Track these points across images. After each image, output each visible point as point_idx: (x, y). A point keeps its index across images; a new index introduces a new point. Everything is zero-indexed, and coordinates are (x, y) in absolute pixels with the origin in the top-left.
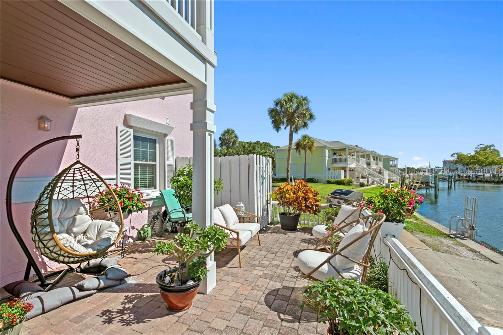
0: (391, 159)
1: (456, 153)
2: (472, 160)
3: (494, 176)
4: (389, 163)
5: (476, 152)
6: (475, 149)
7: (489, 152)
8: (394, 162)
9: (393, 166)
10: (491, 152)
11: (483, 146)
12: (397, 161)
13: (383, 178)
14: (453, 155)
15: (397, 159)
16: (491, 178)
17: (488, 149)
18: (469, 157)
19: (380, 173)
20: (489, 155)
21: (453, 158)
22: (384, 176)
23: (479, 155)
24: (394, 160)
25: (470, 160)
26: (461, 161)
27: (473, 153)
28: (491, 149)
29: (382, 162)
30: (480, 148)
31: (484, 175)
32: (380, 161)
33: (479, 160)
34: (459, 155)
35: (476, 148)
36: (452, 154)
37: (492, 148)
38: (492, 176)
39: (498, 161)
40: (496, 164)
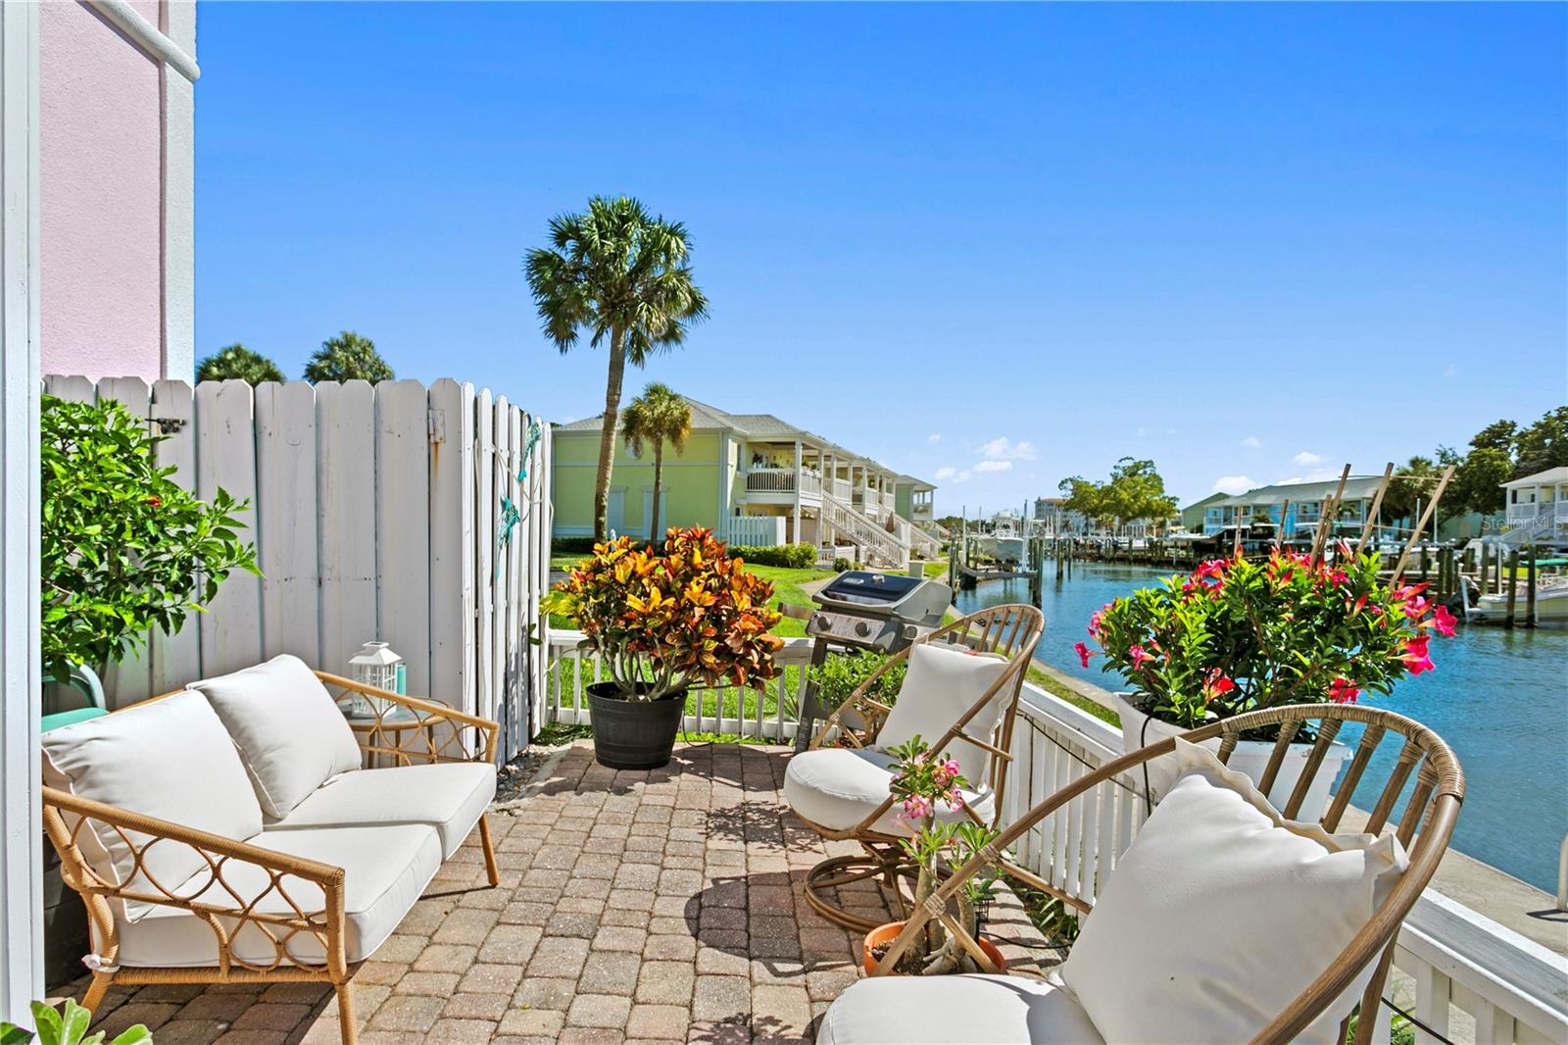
0: (916, 488)
1: (1071, 480)
2: (1104, 502)
3: (1153, 546)
4: (910, 499)
5: (1115, 476)
6: (1114, 471)
7: (1141, 479)
8: (924, 495)
9: (921, 508)
10: (1146, 481)
11: (1130, 463)
12: (932, 493)
13: (900, 546)
14: (1065, 485)
15: (931, 488)
16: (1144, 551)
17: (1140, 472)
18: (1099, 492)
19: (890, 528)
20: (1142, 488)
21: (1064, 492)
22: (900, 538)
23: (1121, 487)
24: (924, 492)
25: (1101, 501)
26: (1080, 502)
27: (1109, 482)
28: (1145, 473)
29: (893, 496)
30: (1124, 470)
31: (1131, 543)
32: (889, 490)
33: (1120, 502)
34: (1079, 487)
35: (1115, 467)
36: (1063, 482)
37: (1148, 470)
38: (1147, 545)
39: (1158, 505)
40: (1154, 514)
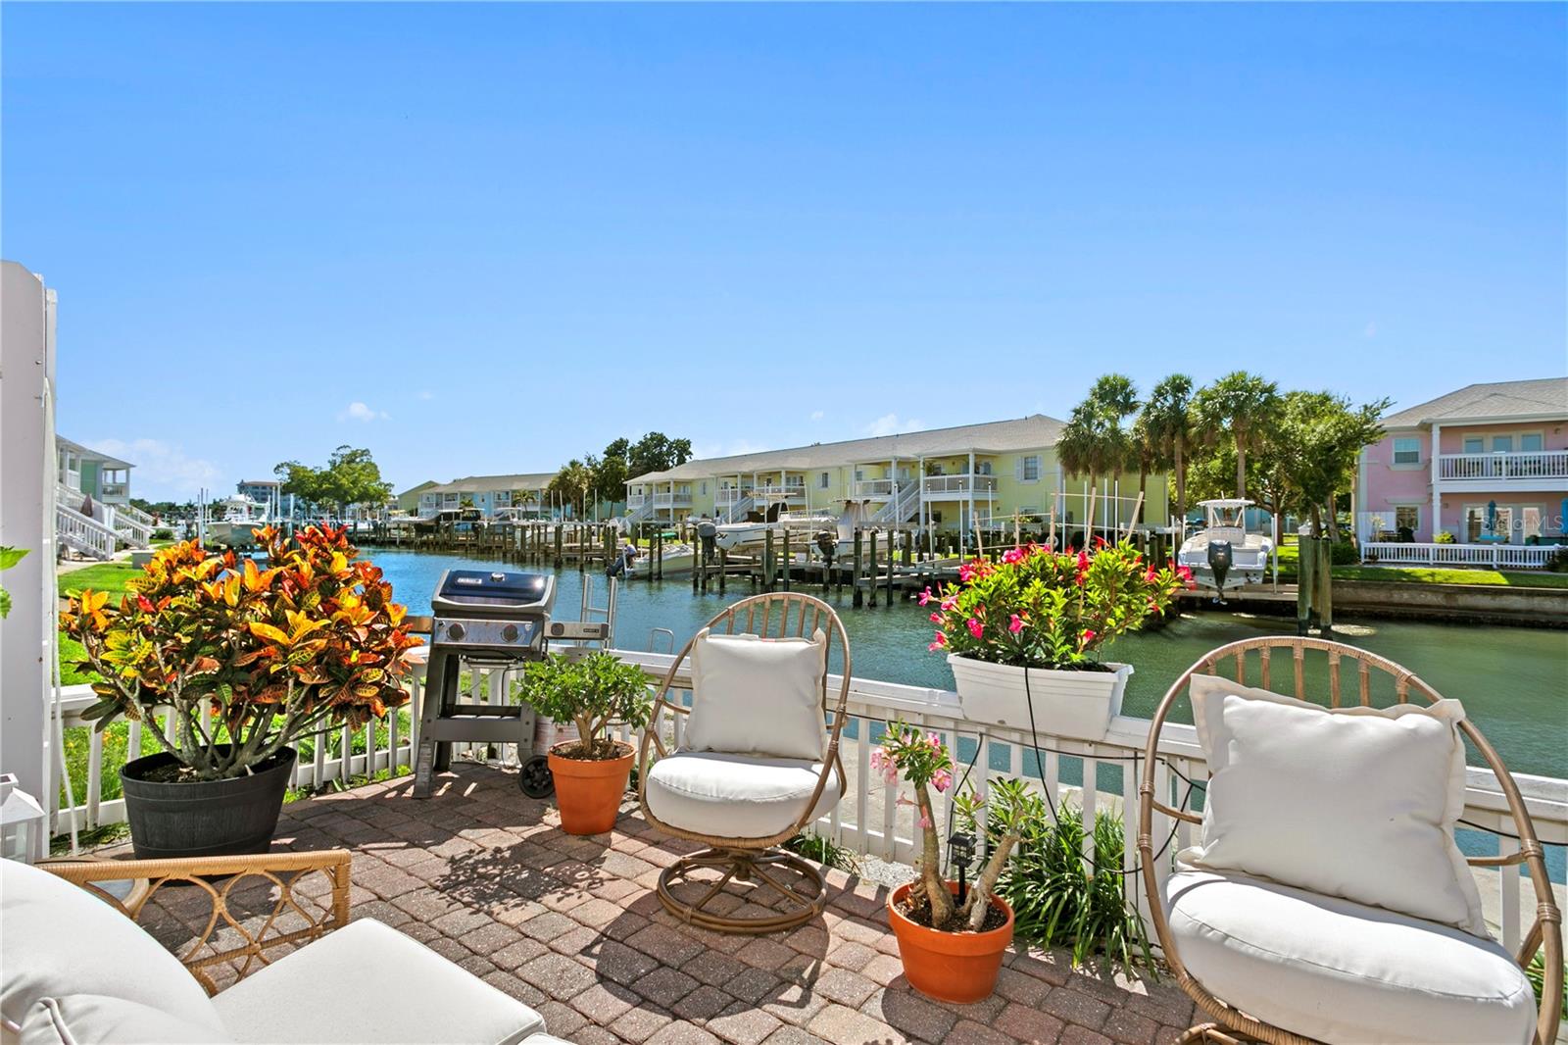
0: (105, 466)
1: (288, 465)
2: (324, 486)
3: (377, 528)
4: (96, 478)
5: (333, 464)
6: (331, 458)
7: (360, 466)
8: (114, 474)
9: (109, 489)
10: (363, 468)
11: (347, 451)
12: (128, 473)
14: (281, 469)
15: (127, 467)
16: (368, 533)
17: (358, 460)
18: (318, 477)
20: (360, 474)
21: (280, 476)
22: (102, 522)
23: (339, 473)
24: (114, 470)
25: (320, 486)
26: (298, 486)
27: (327, 468)
28: (362, 460)
29: (78, 473)
30: (342, 456)
31: (355, 525)
32: (72, 467)
33: (339, 487)
34: (295, 471)
35: (333, 455)
36: (278, 466)
37: (365, 459)
38: (372, 527)
39: (375, 490)
40: (372, 498)
